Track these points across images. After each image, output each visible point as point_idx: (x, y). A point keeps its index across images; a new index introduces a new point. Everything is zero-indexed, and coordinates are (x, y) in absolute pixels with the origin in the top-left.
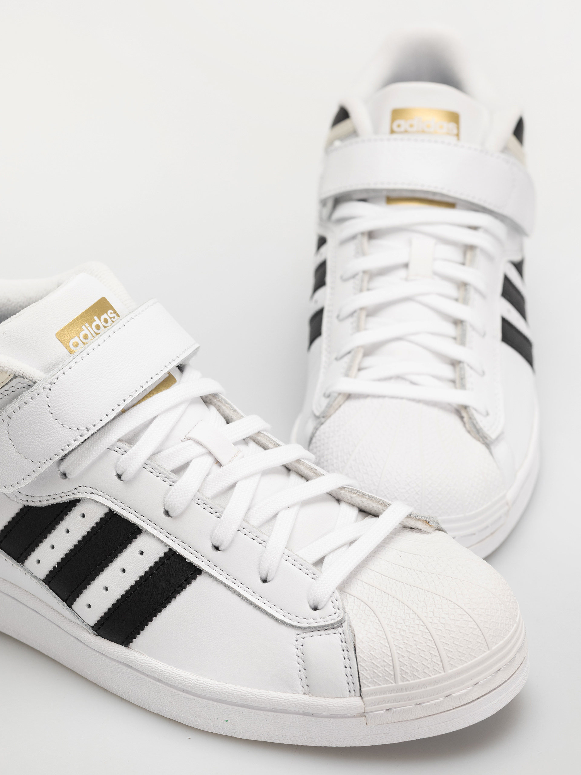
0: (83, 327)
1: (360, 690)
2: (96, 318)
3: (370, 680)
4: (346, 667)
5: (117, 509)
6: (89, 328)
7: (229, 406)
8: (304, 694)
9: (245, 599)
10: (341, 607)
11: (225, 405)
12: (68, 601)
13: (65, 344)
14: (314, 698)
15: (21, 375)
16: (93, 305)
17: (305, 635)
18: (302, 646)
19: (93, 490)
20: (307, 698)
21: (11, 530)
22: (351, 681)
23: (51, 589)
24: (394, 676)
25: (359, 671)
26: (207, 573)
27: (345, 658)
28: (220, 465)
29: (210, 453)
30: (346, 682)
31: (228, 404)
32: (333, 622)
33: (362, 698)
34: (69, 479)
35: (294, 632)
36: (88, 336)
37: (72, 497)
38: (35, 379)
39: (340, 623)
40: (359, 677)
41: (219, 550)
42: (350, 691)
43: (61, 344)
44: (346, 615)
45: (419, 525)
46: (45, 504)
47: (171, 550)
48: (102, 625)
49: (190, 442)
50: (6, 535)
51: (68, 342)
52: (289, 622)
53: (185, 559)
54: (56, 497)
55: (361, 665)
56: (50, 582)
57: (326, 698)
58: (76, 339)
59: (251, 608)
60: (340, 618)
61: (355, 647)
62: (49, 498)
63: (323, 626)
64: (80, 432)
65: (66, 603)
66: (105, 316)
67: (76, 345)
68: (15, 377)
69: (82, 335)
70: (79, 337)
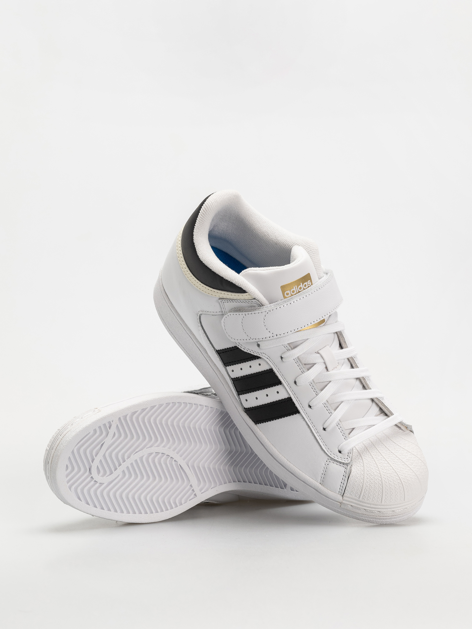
0: (294, 287)
1: (344, 494)
2: (301, 284)
3: (349, 492)
4: (341, 483)
5: (275, 370)
6: (297, 288)
7: (343, 339)
8: (320, 483)
9: (313, 433)
10: (351, 457)
11: (342, 337)
12: (239, 393)
13: (283, 292)
14: (324, 487)
15: (258, 300)
16: (303, 277)
17: (331, 461)
18: (328, 465)
19: (268, 357)
20: (320, 485)
21: (227, 352)
22: (341, 488)
23: (234, 384)
24: (360, 495)
25: (346, 487)
26: (301, 415)
27: (343, 479)
28: (327, 370)
29: (325, 363)
30: (339, 488)
31: (343, 338)
32: (345, 462)
33: (343, 497)
34: (260, 348)
35: (327, 457)
36: (294, 291)
37: (258, 355)
38: (263, 304)
39: (347, 464)
40: (345, 489)
41: (311, 408)
42: (339, 492)
43: (281, 291)
44: (351, 462)
45: (402, 427)
46: (245, 351)
47: (290, 398)
48: (249, 410)
49: (318, 355)
50: (224, 352)
51: (285, 292)
52: (326, 452)
53: (295, 404)
54: (251, 351)
55: (348, 485)
56: (234, 381)
57: (328, 490)
58: (288, 292)
59: (313, 437)
60: (348, 462)
61: (349, 477)
62: (248, 350)
63: (340, 462)
64: (273, 335)
65: (238, 393)
66: (306, 283)
67: (287, 294)
68: (254, 299)
69: (292, 290)
70: (290, 291)
